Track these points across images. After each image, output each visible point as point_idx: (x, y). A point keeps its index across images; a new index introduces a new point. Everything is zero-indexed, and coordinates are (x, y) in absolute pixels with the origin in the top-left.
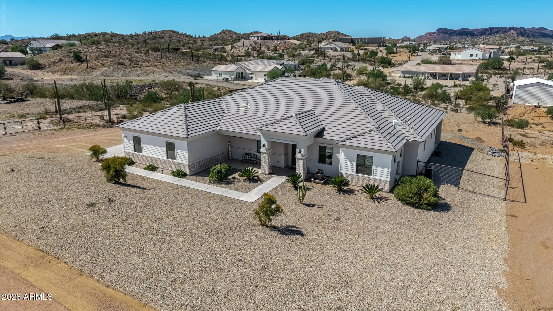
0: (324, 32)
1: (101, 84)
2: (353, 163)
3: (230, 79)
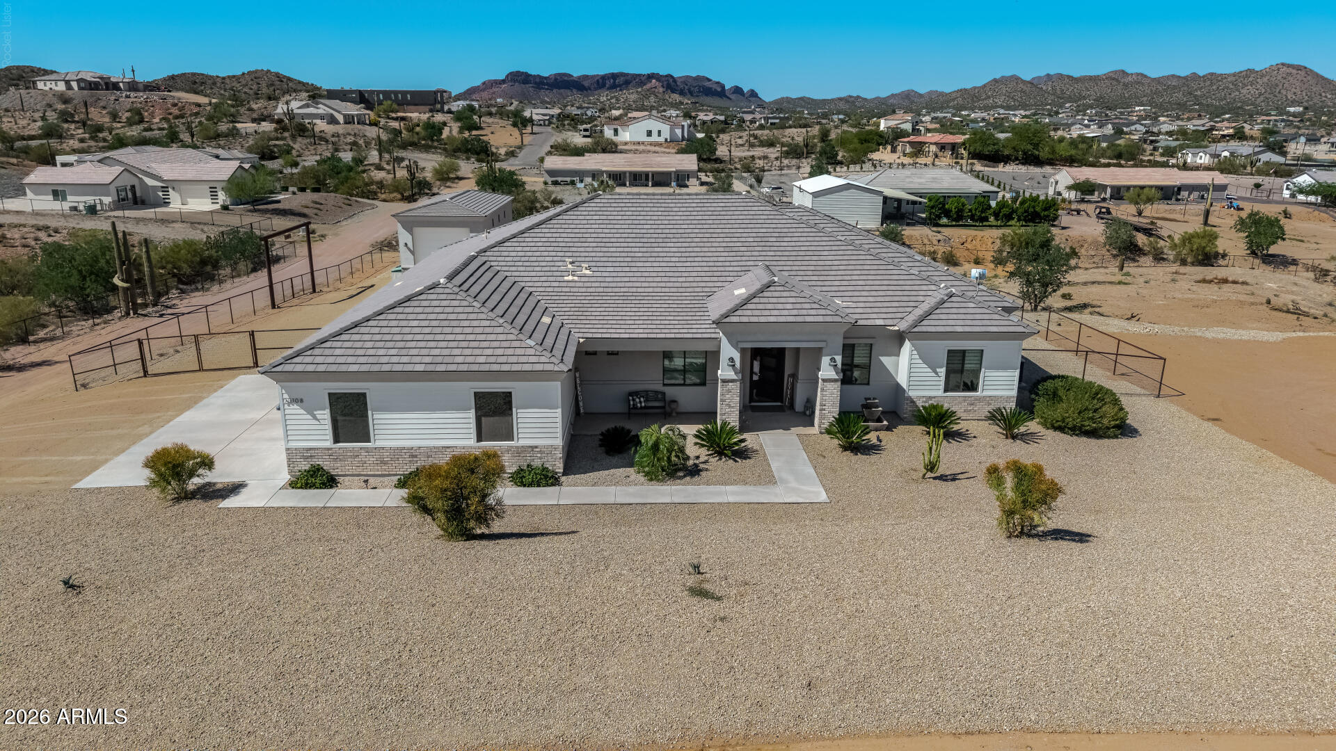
0: (239, 73)
1: (110, 229)
2: (938, 370)
3: (99, 207)
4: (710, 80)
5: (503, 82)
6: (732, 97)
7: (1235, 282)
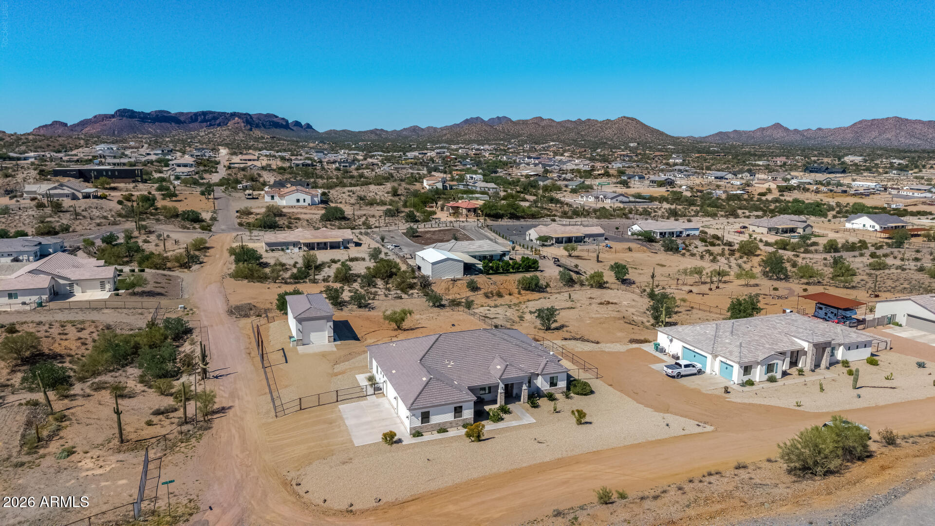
2: (548, 382)
4: (277, 117)
5: (113, 116)
6: (294, 128)
7: (612, 303)
